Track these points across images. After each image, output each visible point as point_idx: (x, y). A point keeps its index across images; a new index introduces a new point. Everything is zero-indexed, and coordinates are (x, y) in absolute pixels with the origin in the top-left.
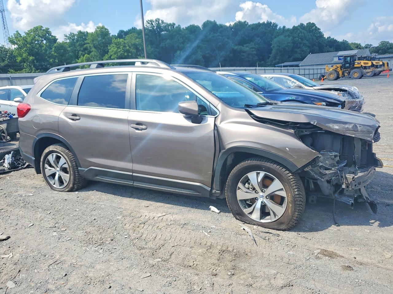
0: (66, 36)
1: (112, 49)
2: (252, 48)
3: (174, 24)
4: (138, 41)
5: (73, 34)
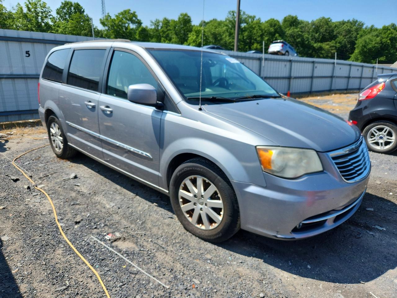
0: (152, 22)
1: (192, 37)
2: (333, 46)
3: (255, 17)
4: (217, 31)
5: (159, 20)
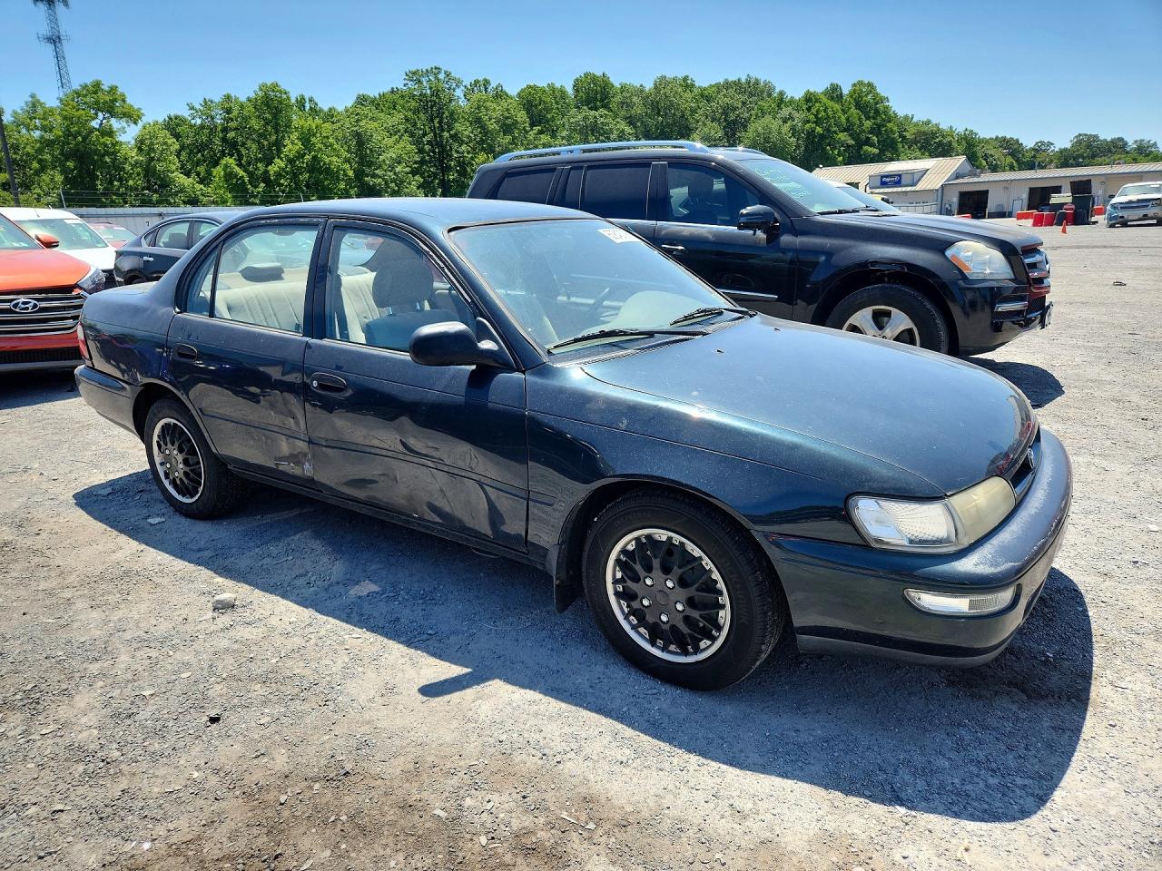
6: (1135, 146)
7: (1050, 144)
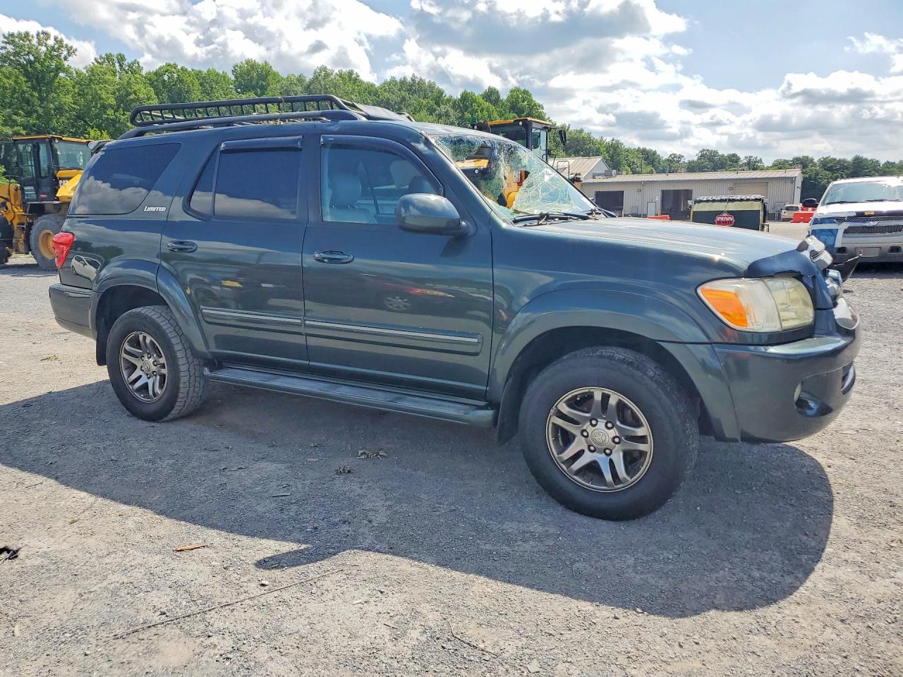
6: (745, 161)
7: (681, 157)
